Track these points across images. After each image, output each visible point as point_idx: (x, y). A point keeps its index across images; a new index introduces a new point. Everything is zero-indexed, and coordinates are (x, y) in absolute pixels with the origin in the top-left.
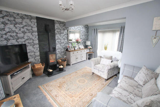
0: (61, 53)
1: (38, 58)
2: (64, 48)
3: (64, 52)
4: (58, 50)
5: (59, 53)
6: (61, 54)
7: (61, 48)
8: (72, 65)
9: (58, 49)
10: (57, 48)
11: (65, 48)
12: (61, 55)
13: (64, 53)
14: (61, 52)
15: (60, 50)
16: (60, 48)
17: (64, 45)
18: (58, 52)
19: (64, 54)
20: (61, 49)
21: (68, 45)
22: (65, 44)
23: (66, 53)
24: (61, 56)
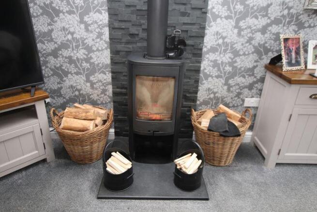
0: (232, 75)
1: (105, 77)
2: (261, 50)
3: (251, 71)
4: (212, 56)
5: (215, 72)
6: (231, 82)
7: (238, 47)
8: (278, 164)
9: (213, 50)
10: (209, 41)
11: (267, 51)
12: (229, 87)
13: (251, 80)
14: (228, 69)
15: (227, 58)
16: (227, 47)
17: (264, 30)
18: (215, 64)
19: (250, 87)
20: (236, 53)
21: (293, 27)
22: (277, 22)
23: (262, 80)
24: (229, 90)
